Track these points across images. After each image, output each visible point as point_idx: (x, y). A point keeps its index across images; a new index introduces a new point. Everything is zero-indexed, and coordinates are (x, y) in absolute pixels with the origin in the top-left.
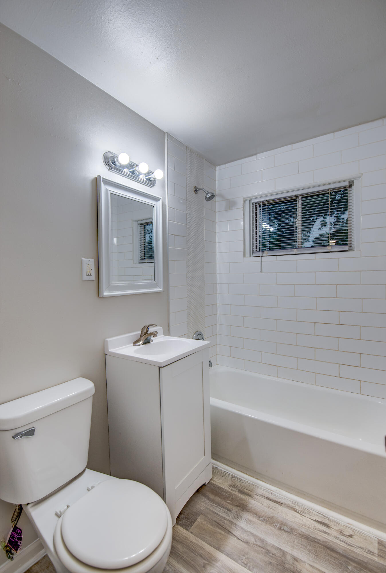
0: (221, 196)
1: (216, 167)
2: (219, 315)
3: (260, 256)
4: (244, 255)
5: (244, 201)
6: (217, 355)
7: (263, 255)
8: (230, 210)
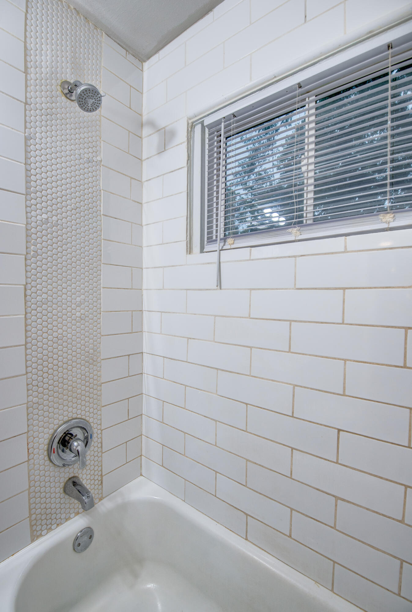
0: (151, 124)
1: (144, 63)
2: (146, 375)
3: (216, 251)
4: (190, 250)
5: (191, 127)
6: (141, 456)
7: (225, 248)
8: (165, 150)
